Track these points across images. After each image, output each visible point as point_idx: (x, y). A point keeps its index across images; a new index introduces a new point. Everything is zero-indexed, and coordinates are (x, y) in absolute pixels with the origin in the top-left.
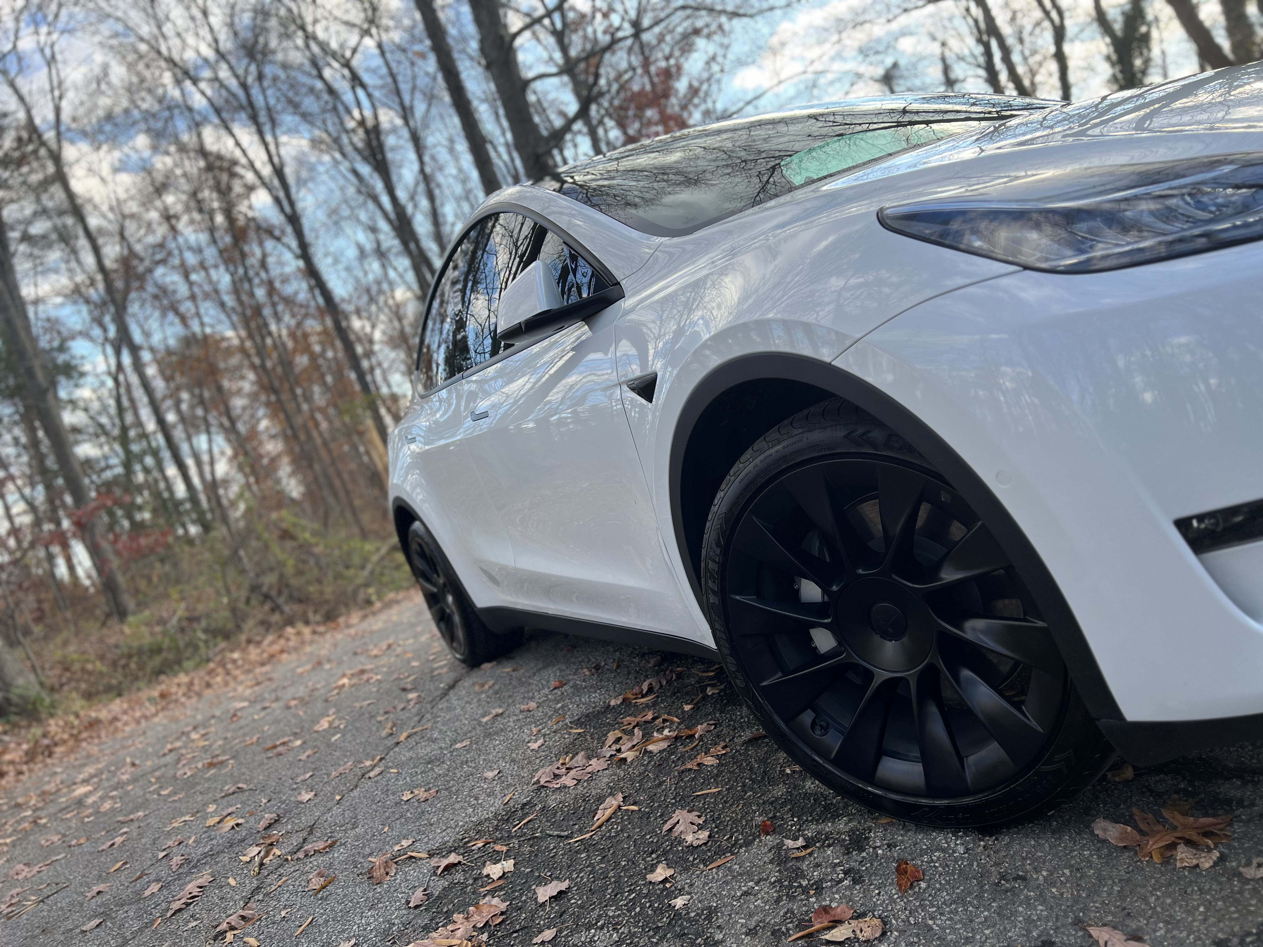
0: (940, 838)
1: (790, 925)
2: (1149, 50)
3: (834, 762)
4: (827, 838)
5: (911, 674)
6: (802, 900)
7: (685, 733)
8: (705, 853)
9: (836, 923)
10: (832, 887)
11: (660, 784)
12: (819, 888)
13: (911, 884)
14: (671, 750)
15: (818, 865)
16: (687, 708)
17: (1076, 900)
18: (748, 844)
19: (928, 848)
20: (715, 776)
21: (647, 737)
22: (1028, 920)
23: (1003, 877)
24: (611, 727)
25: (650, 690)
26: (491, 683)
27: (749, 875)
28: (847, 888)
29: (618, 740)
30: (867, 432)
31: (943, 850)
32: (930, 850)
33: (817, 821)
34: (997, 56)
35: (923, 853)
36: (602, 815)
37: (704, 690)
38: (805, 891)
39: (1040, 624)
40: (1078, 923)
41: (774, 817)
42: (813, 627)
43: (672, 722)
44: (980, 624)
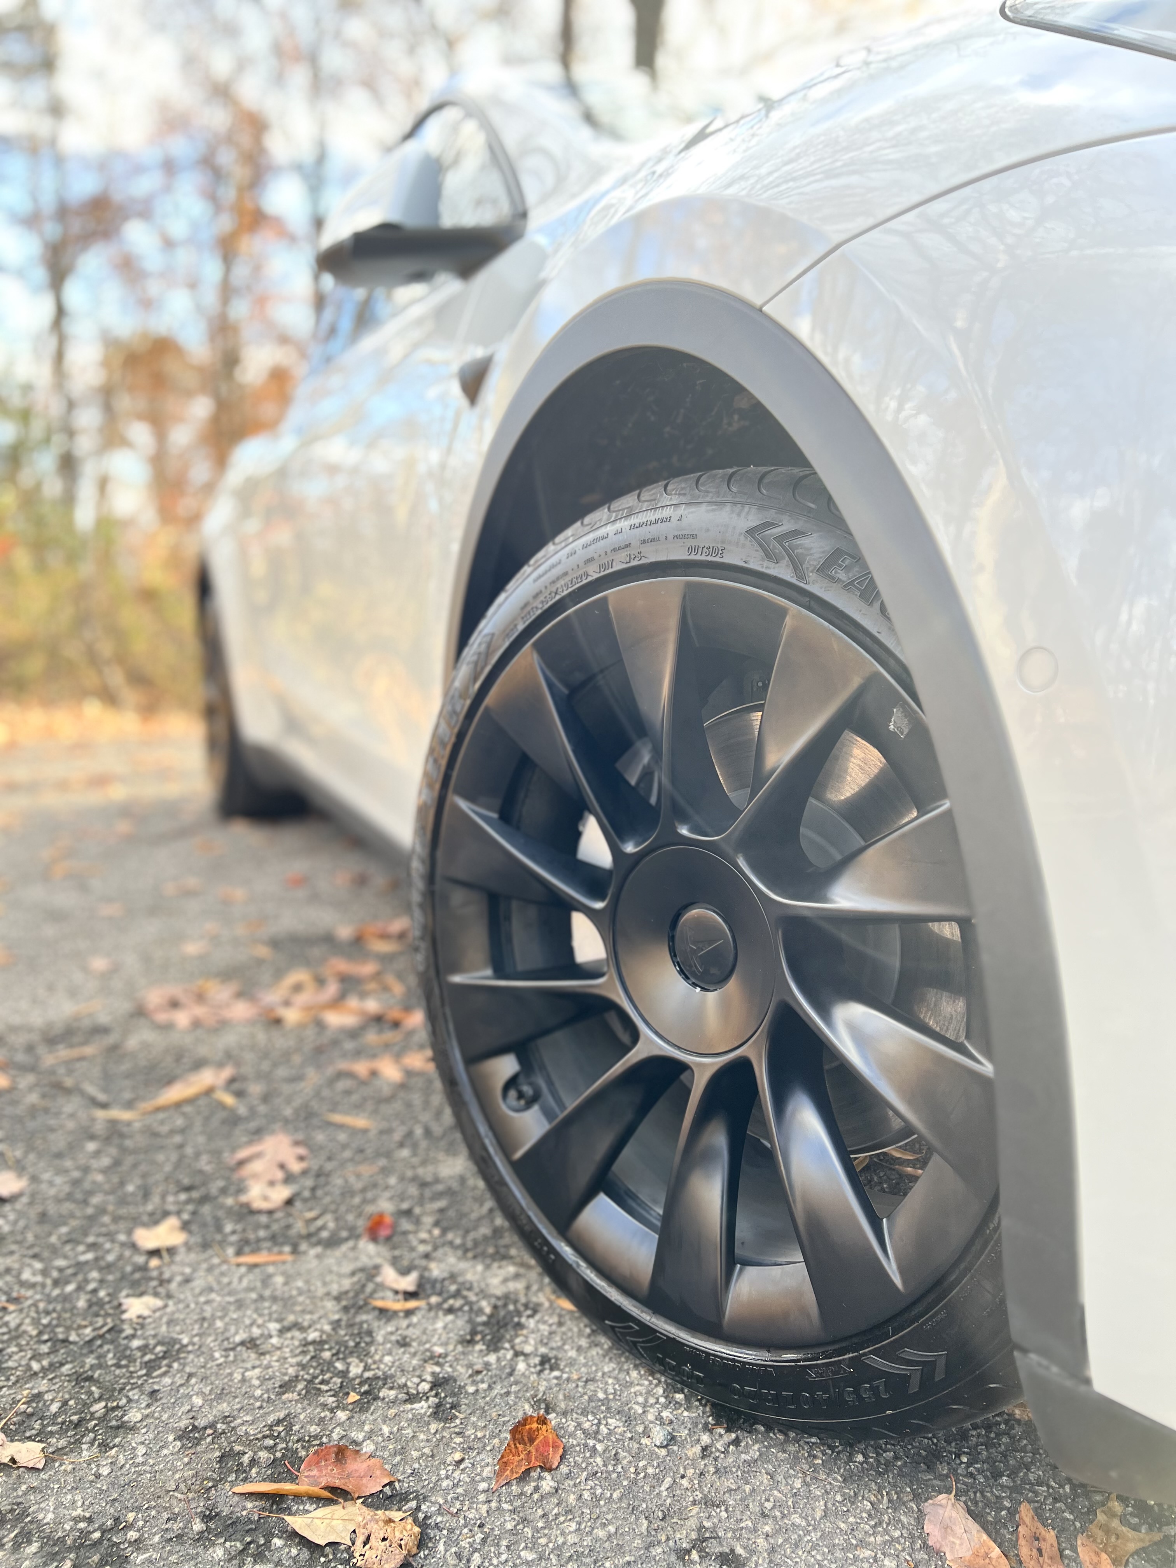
0: (640, 1389)
1: (263, 1455)
3: (518, 1167)
4: (457, 1294)
5: (704, 1065)
6: (324, 1406)
7: (395, 1014)
8: (258, 1226)
9: (338, 1494)
10: (393, 1402)
12: (370, 1394)
13: (528, 1471)
14: (354, 1034)
15: (404, 1343)
18: (331, 1244)
19: (605, 1401)
20: (379, 1100)
24: (307, 964)
28: (418, 1419)
29: (298, 987)
30: (796, 534)
31: (629, 1420)
32: (607, 1407)
33: (466, 1251)
35: (590, 1407)
36: (175, 1093)
38: (344, 1388)
39: (987, 1068)
41: (408, 1213)
42: (577, 910)
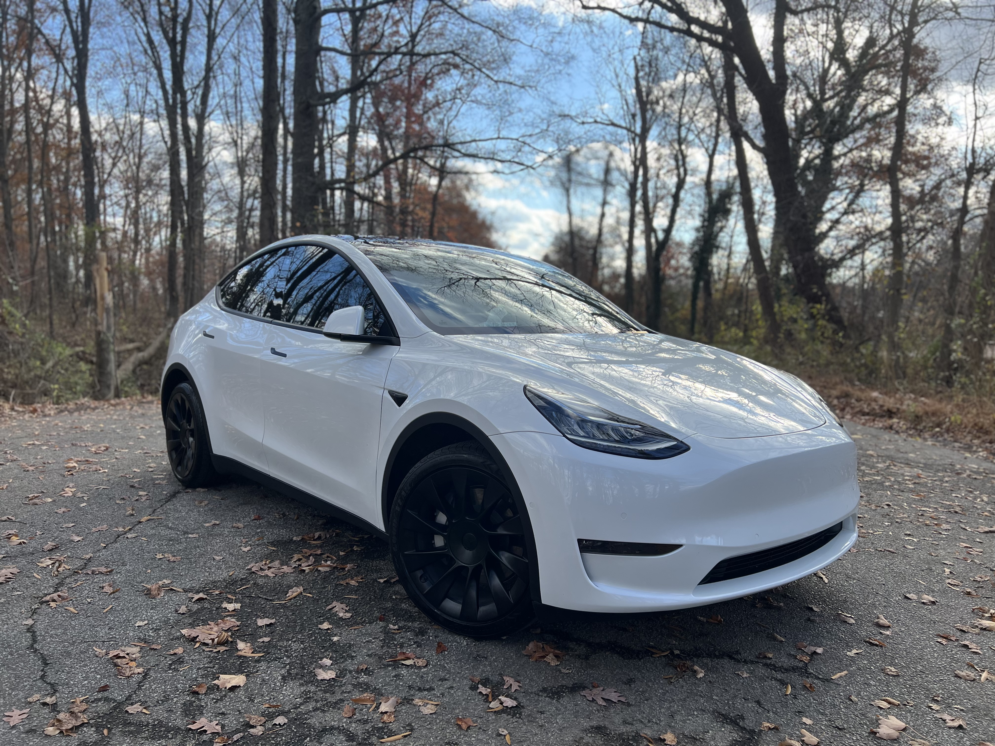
0: (458, 638)
1: (387, 656)
2: (727, 220)
4: (409, 628)
5: (471, 567)
6: (393, 648)
7: (340, 566)
8: (348, 622)
9: (408, 658)
10: (408, 646)
11: (325, 588)
12: (402, 646)
13: (442, 651)
14: (331, 572)
15: (403, 637)
16: (342, 553)
17: (502, 668)
18: (370, 623)
20: (355, 590)
21: (317, 562)
22: (483, 671)
23: (478, 655)
24: (295, 552)
25: (319, 538)
26: (206, 502)
27: (370, 635)
28: (414, 648)
29: (299, 560)
31: (458, 642)
32: (452, 641)
33: (405, 620)
34: (640, 179)
35: (449, 642)
36: (291, 594)
37: (352, 546)
38: (395, 645)
39: (526, 561)
40: (500, 675)
41: (385, 615)
42: (437, 534)
43: (332, 559)
44: (507, 554)
